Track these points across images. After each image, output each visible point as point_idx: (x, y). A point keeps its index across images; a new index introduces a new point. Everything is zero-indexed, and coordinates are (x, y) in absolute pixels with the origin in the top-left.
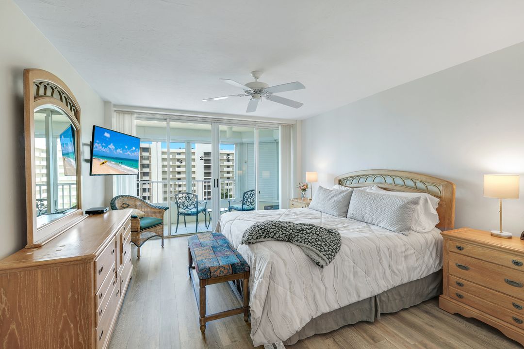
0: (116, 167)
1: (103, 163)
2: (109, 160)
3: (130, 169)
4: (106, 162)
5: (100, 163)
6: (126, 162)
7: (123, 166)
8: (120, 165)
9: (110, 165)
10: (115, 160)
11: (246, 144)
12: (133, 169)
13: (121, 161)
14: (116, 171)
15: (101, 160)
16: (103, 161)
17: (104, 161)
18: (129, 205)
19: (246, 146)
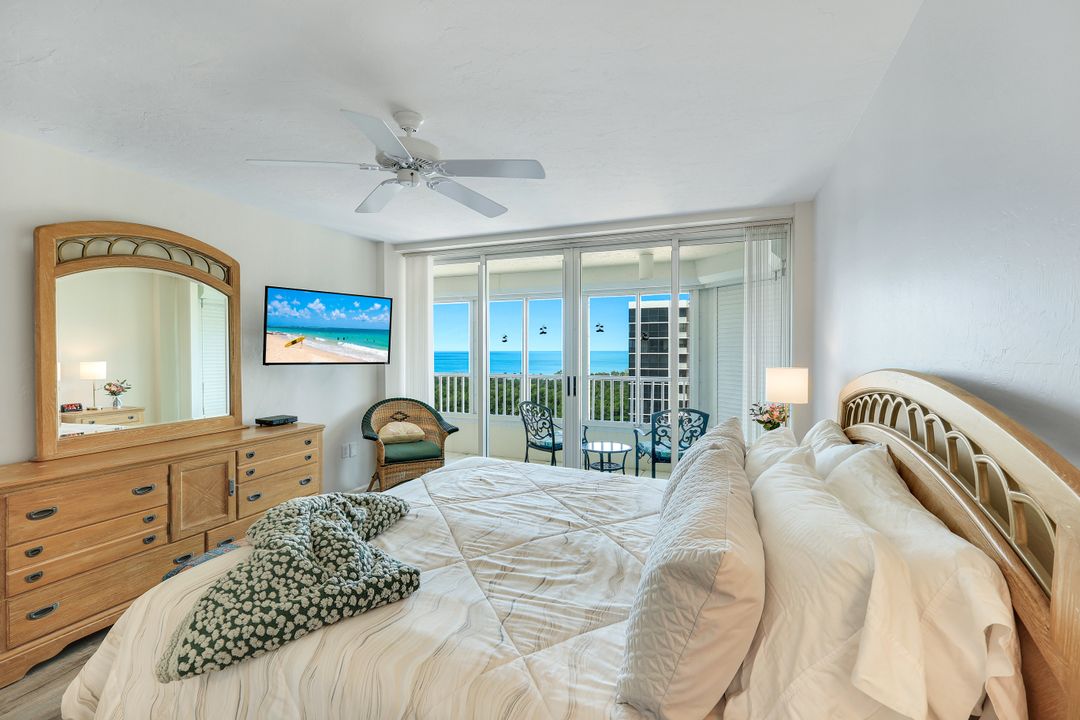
0: (328, 347)
1: (294, 342)
2: (310, 335)
3: (368, 350)
4: (301, 340)
5: (286, 343)
6: (356, 335)
7: (346, 345)
8: (340, 343)
9: (313, 344)
10: (328, 334)
11: (715, 290)
12: (374, 351)
13: (341, 335)
14: (328, 356)
15: (289, 335)
16: (291, 337)
17: (296, 338)
18: (406, 416)
19: (715, 294)
